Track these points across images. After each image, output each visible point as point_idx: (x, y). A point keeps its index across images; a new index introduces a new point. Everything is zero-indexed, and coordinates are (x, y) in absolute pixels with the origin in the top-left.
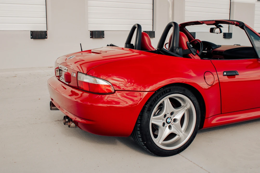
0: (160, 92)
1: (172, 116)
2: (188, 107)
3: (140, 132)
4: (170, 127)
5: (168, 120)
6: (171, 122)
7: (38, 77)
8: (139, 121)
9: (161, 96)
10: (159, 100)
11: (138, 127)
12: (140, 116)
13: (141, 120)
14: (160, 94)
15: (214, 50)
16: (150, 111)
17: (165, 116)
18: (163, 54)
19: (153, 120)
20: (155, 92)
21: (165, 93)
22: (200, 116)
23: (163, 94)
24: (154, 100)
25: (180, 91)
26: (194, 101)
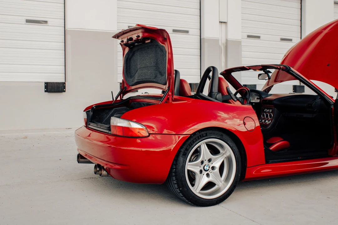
0: (196, 136)
1: (210, 164)
2: (228, 154)
3: (176, 178)
4: (208, 175)
5: (205, 168)
6: (209, 170)
7: (54, 139)
8: (174, 165)
9: (196, 140)
10: (194, 144)
11: (174, 172)
12: (175, 161)
13: (176, 165)
14: (196, 138)
15: (264, 99)
16: (185, 155)
17: (202, 162)
18: (199, 99)
19: (189, 166)
20: (190, 135)
21: (201, 137)
22: (240, 163)
23: (199, 139)
24: (189, 145)
25: (218, 136)
26: (233, 147)
